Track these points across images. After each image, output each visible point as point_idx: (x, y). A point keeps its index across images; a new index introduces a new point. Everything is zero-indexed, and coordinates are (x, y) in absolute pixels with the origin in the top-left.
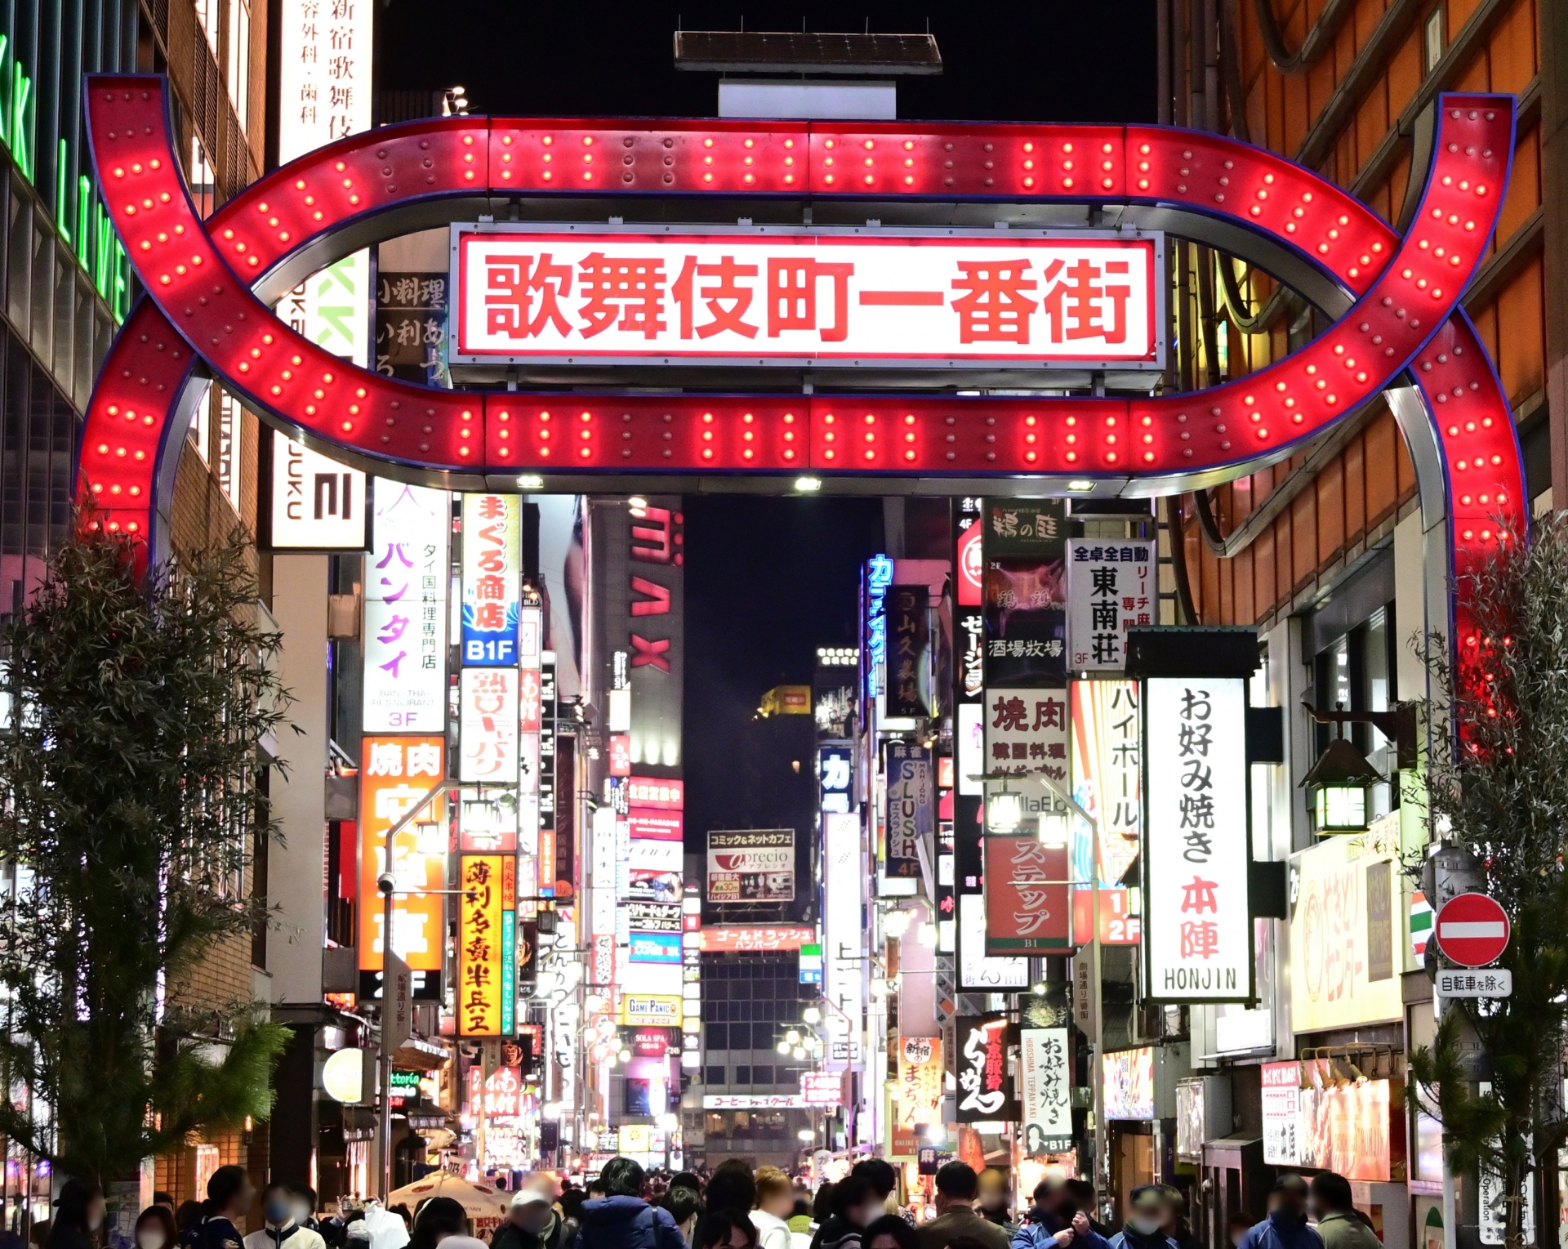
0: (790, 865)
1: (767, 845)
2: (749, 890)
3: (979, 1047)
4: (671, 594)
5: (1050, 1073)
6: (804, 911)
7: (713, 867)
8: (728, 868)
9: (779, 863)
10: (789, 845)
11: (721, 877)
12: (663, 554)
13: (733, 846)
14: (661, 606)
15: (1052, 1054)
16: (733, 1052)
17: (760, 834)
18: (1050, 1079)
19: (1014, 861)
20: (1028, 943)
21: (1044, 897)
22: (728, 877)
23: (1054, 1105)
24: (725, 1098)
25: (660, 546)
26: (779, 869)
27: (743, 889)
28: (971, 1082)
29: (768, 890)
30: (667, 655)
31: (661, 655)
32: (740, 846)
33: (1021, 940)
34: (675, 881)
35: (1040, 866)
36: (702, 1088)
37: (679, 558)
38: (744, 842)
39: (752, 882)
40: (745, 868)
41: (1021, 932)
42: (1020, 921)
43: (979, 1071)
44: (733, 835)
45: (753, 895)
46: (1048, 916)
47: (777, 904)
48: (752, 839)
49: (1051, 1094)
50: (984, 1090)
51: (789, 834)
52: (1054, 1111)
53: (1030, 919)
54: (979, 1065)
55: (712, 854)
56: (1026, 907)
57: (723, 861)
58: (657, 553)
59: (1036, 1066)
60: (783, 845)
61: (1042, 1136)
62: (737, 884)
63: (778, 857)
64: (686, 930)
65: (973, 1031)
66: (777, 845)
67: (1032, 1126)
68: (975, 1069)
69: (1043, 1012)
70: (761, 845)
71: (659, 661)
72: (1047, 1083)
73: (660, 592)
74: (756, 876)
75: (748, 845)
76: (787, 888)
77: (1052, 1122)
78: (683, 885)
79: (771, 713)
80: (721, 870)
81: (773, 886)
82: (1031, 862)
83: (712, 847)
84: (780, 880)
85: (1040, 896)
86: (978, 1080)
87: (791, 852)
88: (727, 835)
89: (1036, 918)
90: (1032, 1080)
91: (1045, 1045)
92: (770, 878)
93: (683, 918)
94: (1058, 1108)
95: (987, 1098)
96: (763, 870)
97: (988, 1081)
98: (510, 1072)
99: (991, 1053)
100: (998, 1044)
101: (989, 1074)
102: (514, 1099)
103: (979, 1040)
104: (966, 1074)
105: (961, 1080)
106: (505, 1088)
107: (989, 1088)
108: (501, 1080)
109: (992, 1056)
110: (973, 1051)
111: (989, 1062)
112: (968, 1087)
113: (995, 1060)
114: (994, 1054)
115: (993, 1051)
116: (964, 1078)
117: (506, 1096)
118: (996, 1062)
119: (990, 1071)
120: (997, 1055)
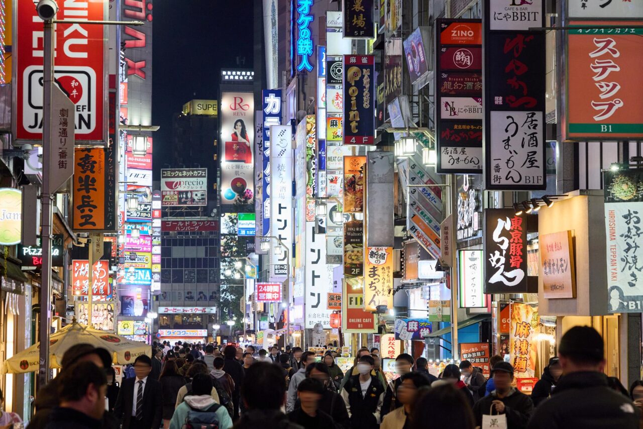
0: (205, 187)
1: (193, 176)
2: (183, 200)
3: (504, 233)
4: (146, 36)
5: (630, 241)
6: (212, 211)
7: (164, 187)
8: (172, 188)
9: (199, 186)
10: (204, 177)
11: (168, 193)
12: (142, 14)
13: (174, 177)
14: (140, 43)
15: (632, 225)
16: (174, 284)
17: (189, 171)
18: (630, 247)
19: (592, 55)
20: (603, 128)
21: (618, 87)
22: (172, 193)
23: (633, 269)
24: (170, 308)
25: (140, 10)
26: (199, 189)
27: (180, 199)
28: (498, 261)
29: (193, 200)
30: (144, 69)
31: (140, 69)
32: (178, 177)
33: (598, 125)
34: (148, 191)
35: (615, 60)
36: (157, 303)
37: (150, 17)
38: (180, 175)
39: (184, 196)
40: (181, 188)
41: (597, 119)
42: (597, 108)
43: (504, 252)
44: (175, 171)
45: (185, 203)
46: (622, 104)
47: (197, 208)
48: (185, 173)
49: (630, 260)
50: (508, 268)
51: (205, 171)
52: (633, 275)
53: (606, 107)
54: (504, 247)
55: (163, 181)
56: (602, 97)
57: (169, 185)
58: (138, 14)
59: (617, 235)
60: (201, 176)
61: (622, 296)
62: (176, 197)
63: (198, 183)
64: (154, 218)
65: (500, 220)
66: (198, 177)
67: (613, 288)
68: (501, 251)
69: (624, 187)
70: (189, 177)
71: (140, 73)
72: (627, 251)
73: (141, 35)
74: (187, 192)
75: (182, 177)
76: (203, 199)
77: (632, 285)
78: (152, 194)
79: (188, 114)
80: (168, 189)
81: (196, 198)
82: (607, 56)
83: (163, 177)
84: (199, 195)
85: (614, 86)
86: (503, 260)
87: (205, 180)
88: (172, 171)
89: (611, 106)
90: (614, 248)
91: (625, 217)
92: (194, 193)
93: (152, 211)
94: (636, 272)
95: (510, 275)
96: (190, 189)
97: (511, 261)
98: (101, 265)
99: (513, 237)
100: (519, 231)
101: (512, 255)
102: (105, 283)
103: (504, 227)
104: (494, 255)
105: (490, 260)
106: (97, 276)
107: (512, 266)
108: (96, 270)
109: (514, 239)
110: (500, 237)
111: (511, 245)
112: (495, 265)
113: (516, 244)
114: (516, 238)
115: (515, 235)
116: (493, 258)
117: (98, 281)
118: (518, 245)
119: (513, 252)
120: (518, 240)
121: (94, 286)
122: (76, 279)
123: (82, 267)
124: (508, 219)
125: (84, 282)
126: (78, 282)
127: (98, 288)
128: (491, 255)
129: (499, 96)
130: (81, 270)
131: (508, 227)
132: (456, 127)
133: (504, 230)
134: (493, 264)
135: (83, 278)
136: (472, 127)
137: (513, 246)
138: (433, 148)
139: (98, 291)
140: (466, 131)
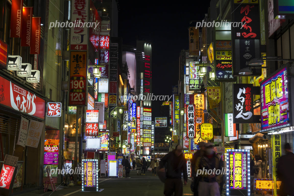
1: (163, 119)
3: (242, 95)
4: (150, 82)
8: (158, 123)
26: (165, 123)
27: (160, 125)
28: (240, 108)
29: (163, 126)
32: (160, 119)
36: (154, 152)
37: (151, 78)
40: (160, 123)
43: (243, 104)
45: (161, 126)
50: (244, 111)
54: (243, 101)
55: (156, 121)
60: (165, 119)
63: (165, 121)
65: (240, 89)
68: (241, 103)
79: (164, 105)
86: (242, 107)
88: (158, 118)
95: (245, 114)
96: (163, 123)
97: (246, 108)
98: (96, 125)
99: (247, 97)
100: (249, 94)
101: (246, 105)
102: (97, 131)
103: (242, 92)
104: (238, 105)
105: (236, 107)
106: (95, 129)
107: (246, 110)
108: (94, 126)
109: (247, 98)
110: (240, 97)
111: (246, 101)
112: (238, 110)
113: (248, 100)
114: (248, 97)
115: (248, 96)
116: (237, 106)
117: (95, 131)
118: (249, 100)
119: (247, 104)
120: (249, 98)
121: (93, 133)
122: (87, 130)
123: (89, 126)
124: (244, 89)
125: (90, 131)
126: (88, 131)
127: (95, 133)
128: (237, 105)
129: (239, 32)
130: (89, 127)
131: (244, 92)
132: (222, 63)
133: (242, 94)
134: (238, 109)
135: (89, 130)
136: (229, 63)
137: (247, 101)
138: (213, 72)
139: (95, 134)
140: (226, 64)
